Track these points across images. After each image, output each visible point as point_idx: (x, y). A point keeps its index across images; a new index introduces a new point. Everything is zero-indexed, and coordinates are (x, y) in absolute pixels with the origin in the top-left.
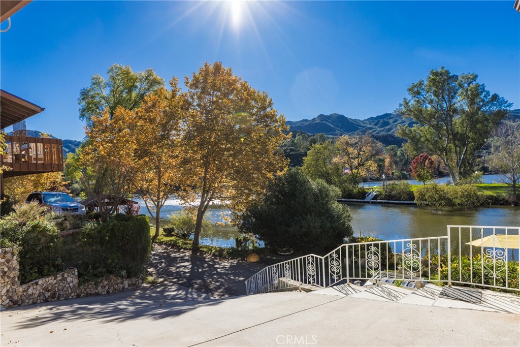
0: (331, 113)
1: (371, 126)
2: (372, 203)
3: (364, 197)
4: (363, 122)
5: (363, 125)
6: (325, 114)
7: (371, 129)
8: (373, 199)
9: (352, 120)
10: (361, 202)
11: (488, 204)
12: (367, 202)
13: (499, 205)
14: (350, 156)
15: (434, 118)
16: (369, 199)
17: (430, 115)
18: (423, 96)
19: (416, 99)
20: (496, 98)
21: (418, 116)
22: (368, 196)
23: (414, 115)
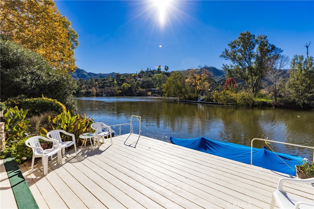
10: (195, 102)
11: (259, 106)
12: (198, 102)
13: (266, 107)
14: (196, 79)
15: (242, 60)
16: (199, 101)
17: (240, 59)
18: (237, 48)
19: (233, 50)
20: (273, 48)
21: (234, 59)
22: (199, 99)
23: (231, 58)
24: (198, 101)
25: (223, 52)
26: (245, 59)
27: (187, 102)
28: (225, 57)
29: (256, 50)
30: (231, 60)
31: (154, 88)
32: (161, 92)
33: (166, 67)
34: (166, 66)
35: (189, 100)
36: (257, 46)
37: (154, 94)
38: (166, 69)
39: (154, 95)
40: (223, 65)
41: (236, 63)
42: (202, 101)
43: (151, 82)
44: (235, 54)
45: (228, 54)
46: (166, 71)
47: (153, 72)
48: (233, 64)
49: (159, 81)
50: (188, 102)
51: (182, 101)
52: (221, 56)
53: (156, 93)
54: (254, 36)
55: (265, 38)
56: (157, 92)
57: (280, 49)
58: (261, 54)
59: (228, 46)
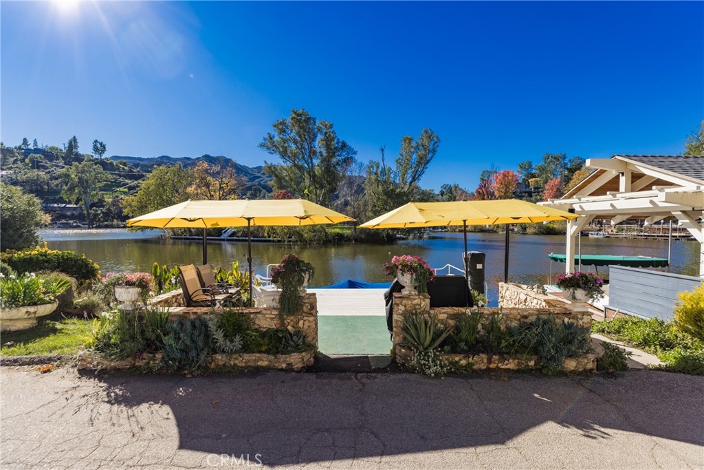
0: (219, 155)
1: (259, 175)
2: (228, 240)
3: (220, 234)
4: (252, 169)
5: (251, 172)
6: (211, 155)
7: (259, 177)
8: (229, 236)
9: (241, 166)
10: (216, 240)
11: (334, 240)
12: (223, 240)
13: (343, 242)
14: (211, 188)
15: (298, 158)
16: (224, 236)
17: (295, 156)
18: (288, 134)
19: (281, 136)
20: (344, 145)
21: (284, 154)
22: (225, 232)
23: (279, 152)
24: (222, 237)
25: (265, 139)
26: (303, 158)
27: (194, 239)
28: (269, 149)
29: (319, 144)
30: (279, 156)
31: (61, 201)
32: (89, 214)
33: (99, 145)
34: (96, 141)
35: (198, 236)
36: (320, 137)
37: (64, 221)
38: (96, 149)
39: (61, 224)
40: (266, 162)
41: (288, 162)
42: (230, 236)
43: (48, 184)
44: (286, 145)
45: (274, 142)
46: (97, 156)
47: (50, 155)
48: (283, 164)
49: (79, 182)
50: (198, 239)
51: (179, 239)
52: (262, 145)
53: (72, 217)
54: (314, 120)
55: (331, 126)
56: (73, 215)
57: (353, 149)
58: (328, 153)
59: (273, 128)
